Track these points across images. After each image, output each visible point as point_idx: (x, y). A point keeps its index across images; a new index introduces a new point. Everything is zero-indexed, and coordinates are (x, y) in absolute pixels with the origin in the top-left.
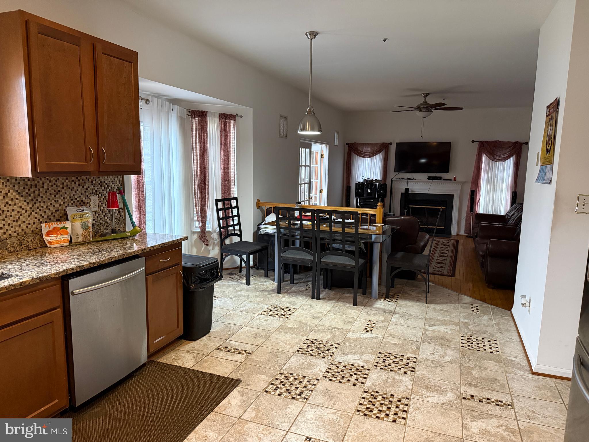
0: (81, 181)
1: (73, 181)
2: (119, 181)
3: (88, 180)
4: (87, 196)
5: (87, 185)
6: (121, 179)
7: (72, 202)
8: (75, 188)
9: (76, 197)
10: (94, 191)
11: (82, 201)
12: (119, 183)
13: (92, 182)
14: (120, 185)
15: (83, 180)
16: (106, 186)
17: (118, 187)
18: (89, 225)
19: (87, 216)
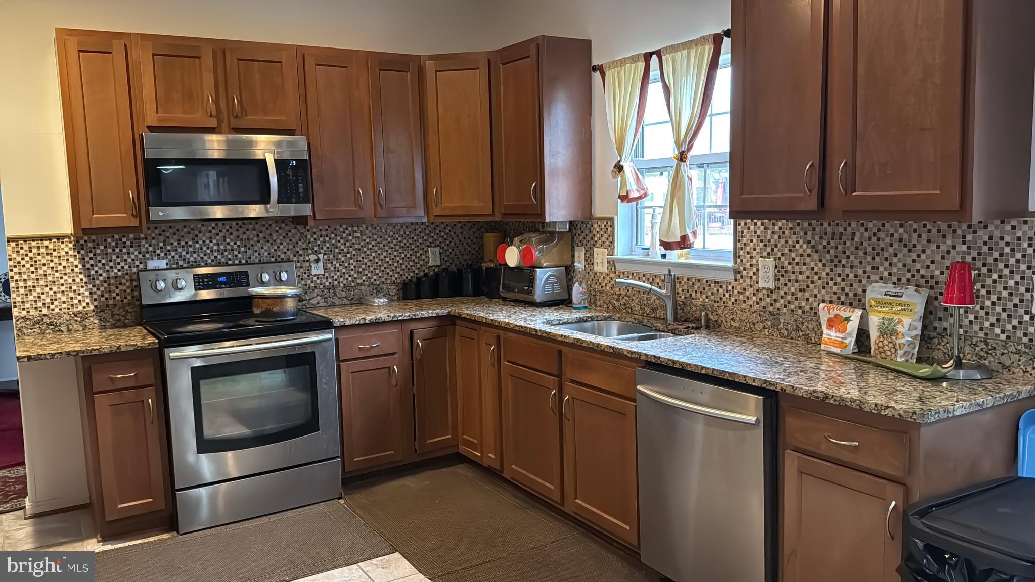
18: (900, 329)
19: (906, 308)
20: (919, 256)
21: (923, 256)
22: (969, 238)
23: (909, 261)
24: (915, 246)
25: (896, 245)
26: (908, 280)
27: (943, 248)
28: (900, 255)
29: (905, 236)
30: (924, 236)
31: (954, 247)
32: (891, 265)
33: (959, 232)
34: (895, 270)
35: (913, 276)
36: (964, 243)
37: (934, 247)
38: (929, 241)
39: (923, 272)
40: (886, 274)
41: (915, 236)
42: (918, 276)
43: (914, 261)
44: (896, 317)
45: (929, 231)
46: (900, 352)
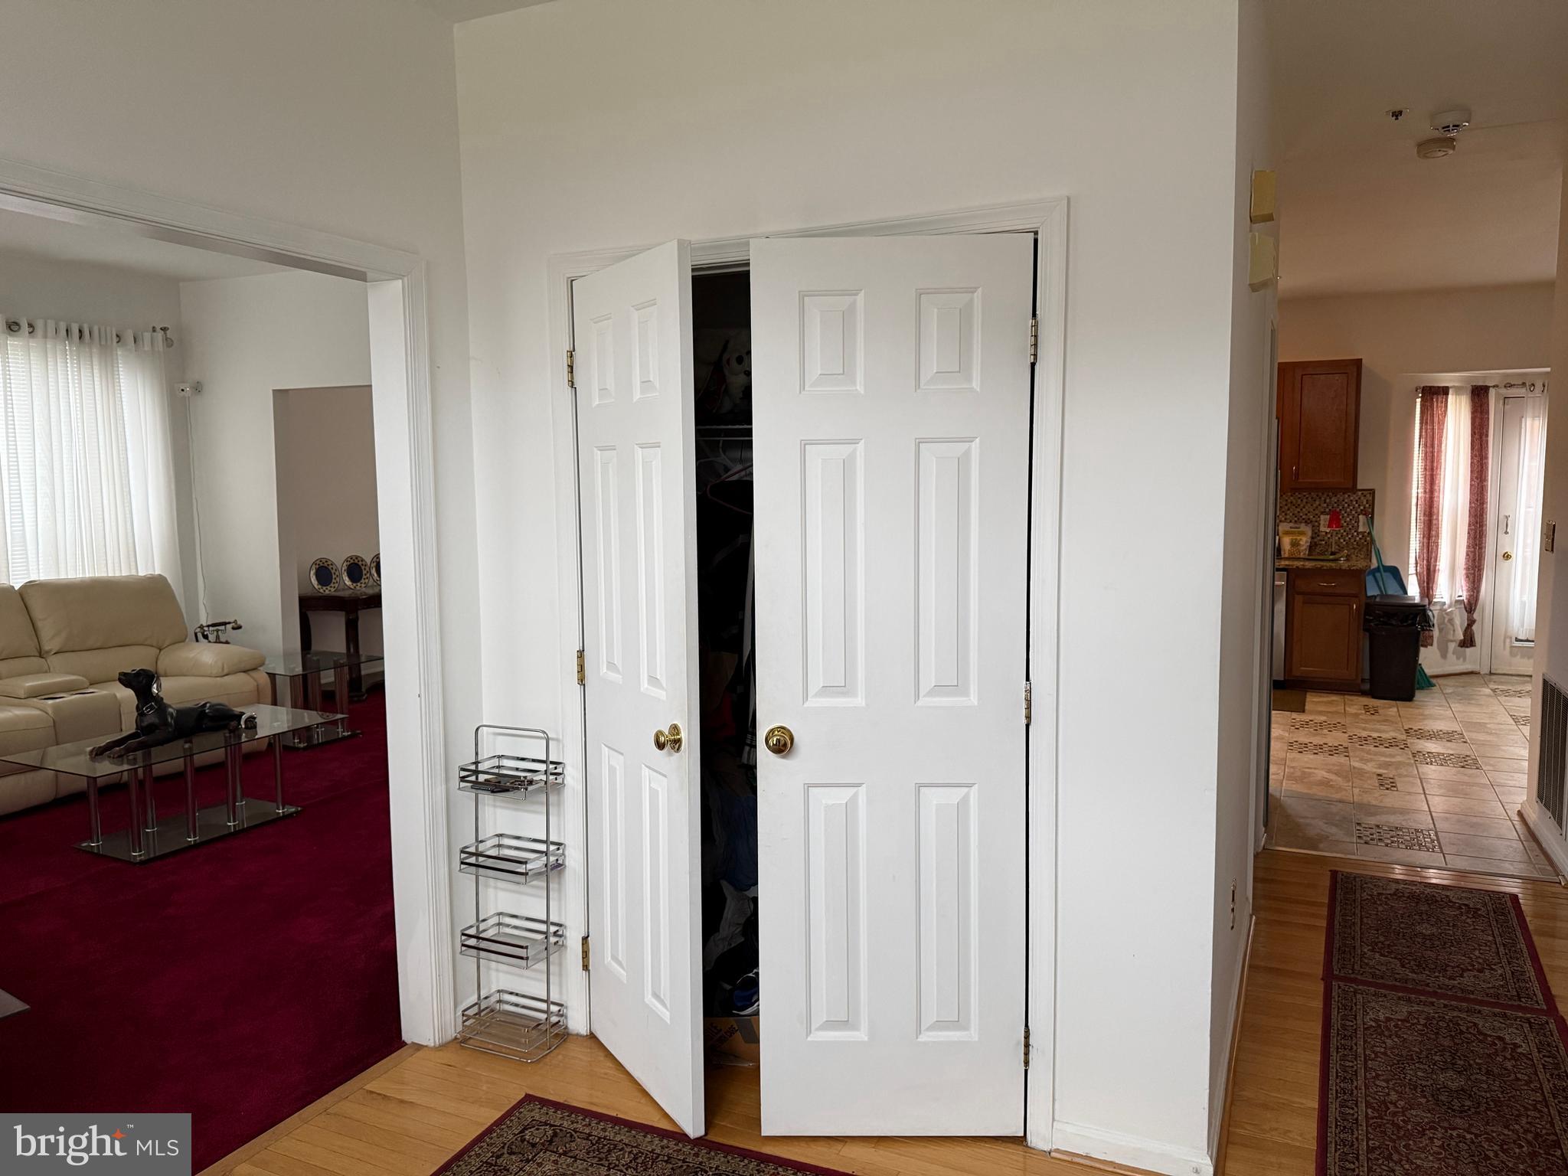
0: (1310, 499)
1: (1299, 498)
2: (1367, 501)
3: (1320, 498)
4: (1317, 515)
5: (1317, 503)
6: (1371, 498)
7: (1296, 519)
8: (1302, 505)
9: (1301, 514)
10: (1327, 510)
11: (1309, 519)
12: (1367, 503)
13: (1325, 500)
14: (1367, 506)
15: (1312, 498)
16: (1346, 505)
17: (1364, 508)
18: (1301, 543)
19: (1302, 533)
20: (1301, 510)
21: (1304, 510)
22: (1328, 501)
23: (1296, 512)
24: (1299, 505)
25: (1289, 505)
26: (1296, 521)
27: (1315, 505)
28: (1291, 510)
29: (1294, 501)
30: (1305, 500)
31: (1320, 505)
32: (1286, 514)
33: (1323, 499)
34: (1288, 517)
35: (1298, 519)
36: (1325, 503)
37: (1309, 505)
38: (1307, 503)
39: (1304, 517)
40: (1283, 519)
41: (1299, 501)
42: (1301, 519)
43: (1299, 512)
44: (1299, 538)
45: (1307, 498)
46: (1302, 554)
